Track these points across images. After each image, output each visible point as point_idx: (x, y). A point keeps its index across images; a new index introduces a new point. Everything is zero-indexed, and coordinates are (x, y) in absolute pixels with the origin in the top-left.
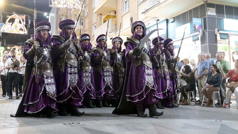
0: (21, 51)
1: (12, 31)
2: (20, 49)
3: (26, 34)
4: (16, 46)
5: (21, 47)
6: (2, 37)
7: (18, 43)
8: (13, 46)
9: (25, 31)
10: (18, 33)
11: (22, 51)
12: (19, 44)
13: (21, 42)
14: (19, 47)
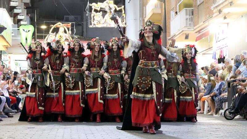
0: (70, 32)
2: (68, 29)
4: (59, 23)
6: (30, 5)
7: (65, 16)
8: (54, 24)
12: (68, 18)
13: (69, 15)
14: (65, 24)
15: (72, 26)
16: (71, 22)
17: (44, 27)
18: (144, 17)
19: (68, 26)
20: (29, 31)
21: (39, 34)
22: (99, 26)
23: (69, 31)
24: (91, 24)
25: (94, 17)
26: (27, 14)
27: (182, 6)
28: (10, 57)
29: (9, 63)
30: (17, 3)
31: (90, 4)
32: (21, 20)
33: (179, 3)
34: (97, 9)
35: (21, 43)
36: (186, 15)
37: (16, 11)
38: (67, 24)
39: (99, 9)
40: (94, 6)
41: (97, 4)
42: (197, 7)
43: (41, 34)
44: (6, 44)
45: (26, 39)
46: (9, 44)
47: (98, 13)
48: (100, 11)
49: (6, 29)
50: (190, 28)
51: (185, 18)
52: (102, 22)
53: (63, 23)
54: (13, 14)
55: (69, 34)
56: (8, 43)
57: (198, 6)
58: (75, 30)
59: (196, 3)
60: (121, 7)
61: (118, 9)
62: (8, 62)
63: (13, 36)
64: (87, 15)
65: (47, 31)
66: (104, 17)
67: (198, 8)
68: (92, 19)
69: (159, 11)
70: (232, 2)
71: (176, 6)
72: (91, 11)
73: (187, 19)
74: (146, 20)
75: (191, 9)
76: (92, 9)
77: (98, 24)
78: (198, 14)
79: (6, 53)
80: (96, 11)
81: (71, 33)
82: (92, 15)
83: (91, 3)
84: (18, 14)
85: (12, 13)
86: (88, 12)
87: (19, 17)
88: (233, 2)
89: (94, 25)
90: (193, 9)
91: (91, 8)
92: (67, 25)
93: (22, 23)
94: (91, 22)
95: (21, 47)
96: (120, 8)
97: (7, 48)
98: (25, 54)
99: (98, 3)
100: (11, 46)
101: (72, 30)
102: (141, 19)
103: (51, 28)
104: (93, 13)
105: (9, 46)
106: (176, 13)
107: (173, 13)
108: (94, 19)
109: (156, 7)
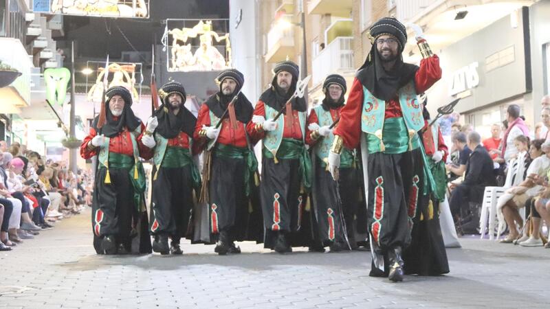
0: (134, 79)
1: (91, 7)
2: (130, 75)
3: (144, 15)
4: (115, 64)
5: (134, 65)
6: (63, 34)
7: (123, 53)
9: (138, 6)
10: (114, 14)
11: (138, 80)
12: (128, 55)
13: (131, 50)
14: (124, 66)
15: (137, 69)
16: (134, 62)
17: (87, 71)
18: (264, 53)
19: (130, 70)
20: (61, 79)
21: (78, 85)
22: (186, 69)
23: (131, 77)
24: (171, 66)
25: (177, 54)
26: (57, 49)
27: (332, 35)
28: (26, 126)
29: (26, 135)
30: (40, 30)
31: (170, 31)
32: (46, 60)
33: (327, 28)
34: (181, 39)
35: (47, 100)
36: (342, 48)
37: (37, 44)
38: (127, 66)
39: (185, 40)
40: (177, 34)
41: (181, 30)
42: (360, 35)
43: (81, 85)
44: (20, 102)
45: (57, 93)
46: (26, 103)
47: (183, 47)
48: (186, 44)
49: (21, 74)
50: (348, 71)
51: (339, 55)
52: (190, 63)
53: (120, 65)
54: (32, 49)
55: (132, 82)
56: (23, 100)
57: (362, 33)
58: (142, 75)
59: (359, 28)
60: (224, 35)
61: (219, 39)
62: (23, 133)
63: (32, 88)
64: (164, 49)
65: (93, 79)
66: (193, 53)
67: (362, 37)
68: (174, 57)
69: (291, 43)
70: (425, 26)
71: (322, 32)
72: (170, 43)
73: (342, 56)
74: (267, 58)
75: (349, 38)
76: (173, 39)
77: (183, 66)
78: (362, 47)
79: (19, 118)
80: (180, 43)
81: (136, 82)
82: (173, 51)
83: (171, 28)
84: (40, 49)
85: (30, 48)
86: (165, 45)
87: (43, 55)
88: (428, 26)
89: (177, 67)
90: (352, 38)
91: (170, 38)
92: (128, 68)
93: (48, 64)
94: (170, 62)
95: (46, 107)
96: (222, 38)
97: (22, 108)
98: (53, 118)
99: (184, 29)
100: (29, 104)
101: (137, 77)
102: (258, 57)
103: (99, 73)
104: (175, 46)
105: (25, 105)
106: (323, 46)
107: (315, 46)
108: (176, 57)
109: (285, 36)
